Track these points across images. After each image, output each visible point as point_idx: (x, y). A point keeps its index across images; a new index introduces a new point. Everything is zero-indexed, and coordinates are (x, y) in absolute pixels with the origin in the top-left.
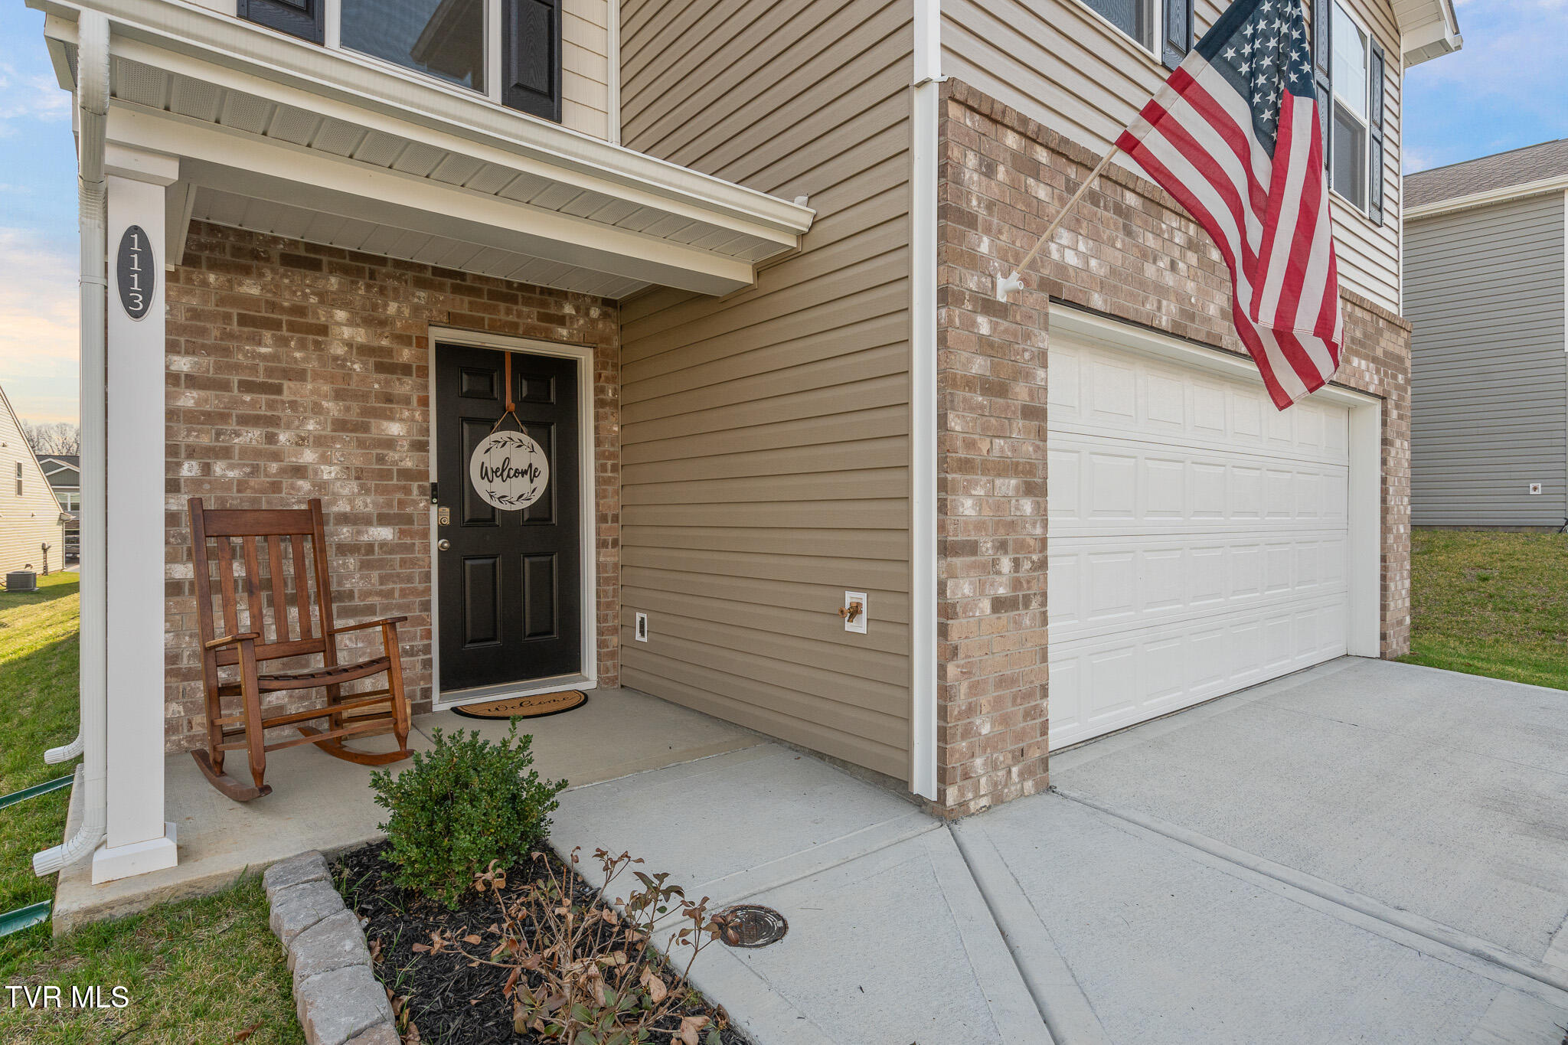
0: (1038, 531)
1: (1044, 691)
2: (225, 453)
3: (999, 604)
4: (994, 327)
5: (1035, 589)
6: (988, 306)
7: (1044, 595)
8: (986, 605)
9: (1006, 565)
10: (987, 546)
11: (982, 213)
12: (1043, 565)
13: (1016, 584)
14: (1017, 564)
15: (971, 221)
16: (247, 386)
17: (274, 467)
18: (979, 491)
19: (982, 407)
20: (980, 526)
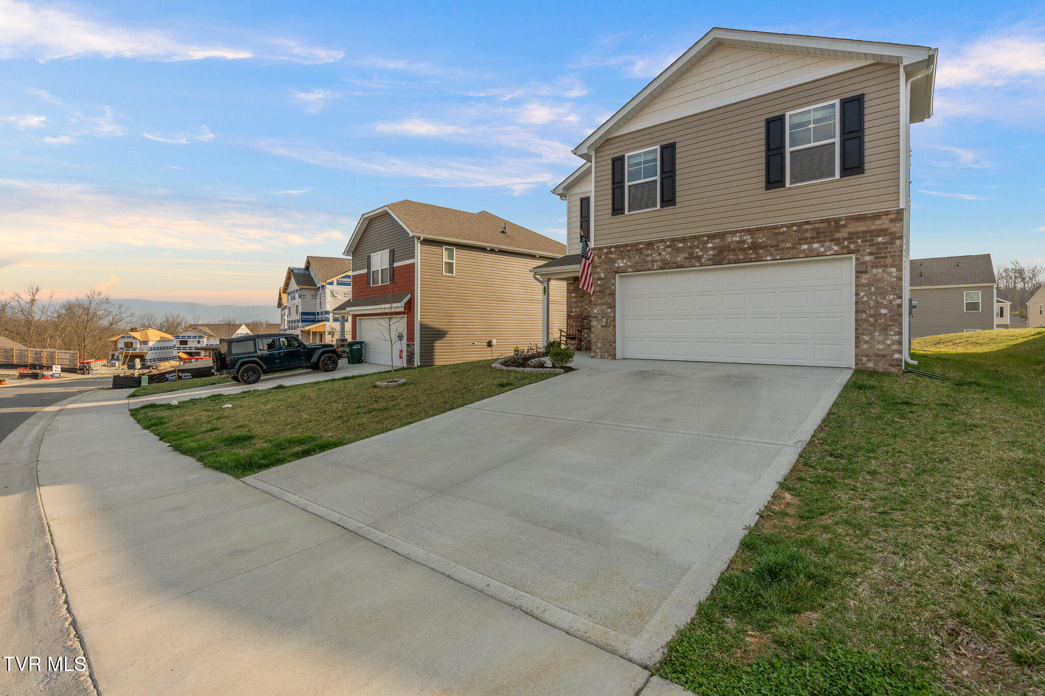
0: (612, 314)
1: (614, 342)
2: (577, 307)
3: (602, 326)
4: (601, 282)
5: (612, 324)
6: (600, 279)
7: (615, 326)
8: (600, 326)
9: (604, 320)
10: (600, 317)
11: (599, 265)
12: (614, 320)
13: (607, 323)
14: (607, 320)
15: (597, 267)
16: (580, 297)
17: (583, 309)
18: (598, 308)
19: (599, 295)
20: (598, 314)
